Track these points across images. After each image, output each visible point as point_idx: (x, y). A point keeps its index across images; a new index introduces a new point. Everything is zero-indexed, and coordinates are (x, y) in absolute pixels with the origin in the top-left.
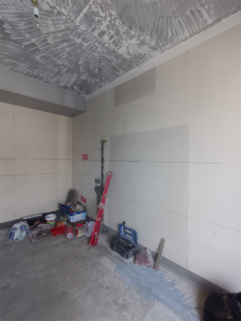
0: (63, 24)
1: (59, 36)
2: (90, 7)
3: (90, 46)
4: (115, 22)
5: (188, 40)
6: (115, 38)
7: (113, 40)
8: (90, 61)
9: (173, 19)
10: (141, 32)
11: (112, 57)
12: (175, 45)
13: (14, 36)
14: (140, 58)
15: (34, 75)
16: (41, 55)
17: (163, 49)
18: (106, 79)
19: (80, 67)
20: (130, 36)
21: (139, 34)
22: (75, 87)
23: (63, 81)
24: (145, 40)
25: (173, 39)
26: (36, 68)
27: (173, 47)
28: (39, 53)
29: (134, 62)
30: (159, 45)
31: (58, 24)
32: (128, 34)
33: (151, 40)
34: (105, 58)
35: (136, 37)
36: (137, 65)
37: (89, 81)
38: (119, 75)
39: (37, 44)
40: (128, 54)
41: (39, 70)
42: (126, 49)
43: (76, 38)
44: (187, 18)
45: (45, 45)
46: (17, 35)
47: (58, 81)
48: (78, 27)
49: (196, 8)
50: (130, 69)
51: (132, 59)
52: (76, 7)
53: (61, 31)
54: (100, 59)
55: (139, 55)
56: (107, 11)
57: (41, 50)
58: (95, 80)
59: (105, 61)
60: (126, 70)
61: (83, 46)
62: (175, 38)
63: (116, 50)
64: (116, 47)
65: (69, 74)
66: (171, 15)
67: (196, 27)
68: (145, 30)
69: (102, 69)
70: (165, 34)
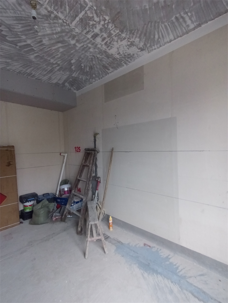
0: (59, 27)
1: (54, 37)
2: (86, 13)
3: (83, 47)
4: (108, 26)
5: (172, 42)
6: (106, 40)
7: (105, 41)
8: (82, 60)
9: (160, 24)
10: (131, 35)
11: (103, 56)
12: (161, 46)
13: (9, 38)
14: (129, 57)
15: (27, 73)
16: (36, 55)
17: (150, 50)
18: (96, 76)
19: (72, 66)
20: (121, 38)
21: (129, 36)
22: (67, 84)
23: (55, 78)
24: (134, 42)
25: (159, 42)
26: (30, 67)
27: (159, 48)
28: (33, 52)
29: (123, 61)
30: (147, 46)
31: (54, 27)
32: (119, 36)
33: (140, 42)
34: (96, 58)
35: (126, 39)
36: (126, 63)
37: (80, 78)
38: (109, 72)
39: (32, 45)
40: (118, 54)
41: (31, 69)
42: (117, 50)
43: (70, 39)
44: (173, 23)
45: (40, 46)
46: (13, 36)
47: (50, 78)
48: (74, 30)
49: (180, 15)
50: (119, 67)
51: (122, 58)
52: (73, 13)
53: (56, 33)
54: (92, 58)
55: (128, 54)
56: (101, 16)
57: (36, 51)
58: (86, 78)
59: (97, 60)
60: (115, 68)
61: (77, 46)
62: (161, 40)
63: (107, 50)
64: (108, 47)
65: (61, 72)
66: (158, 21)
67: (180, 31)
68: (135, 34)
69: (93, 67)
70: (152, 37)
